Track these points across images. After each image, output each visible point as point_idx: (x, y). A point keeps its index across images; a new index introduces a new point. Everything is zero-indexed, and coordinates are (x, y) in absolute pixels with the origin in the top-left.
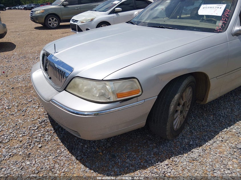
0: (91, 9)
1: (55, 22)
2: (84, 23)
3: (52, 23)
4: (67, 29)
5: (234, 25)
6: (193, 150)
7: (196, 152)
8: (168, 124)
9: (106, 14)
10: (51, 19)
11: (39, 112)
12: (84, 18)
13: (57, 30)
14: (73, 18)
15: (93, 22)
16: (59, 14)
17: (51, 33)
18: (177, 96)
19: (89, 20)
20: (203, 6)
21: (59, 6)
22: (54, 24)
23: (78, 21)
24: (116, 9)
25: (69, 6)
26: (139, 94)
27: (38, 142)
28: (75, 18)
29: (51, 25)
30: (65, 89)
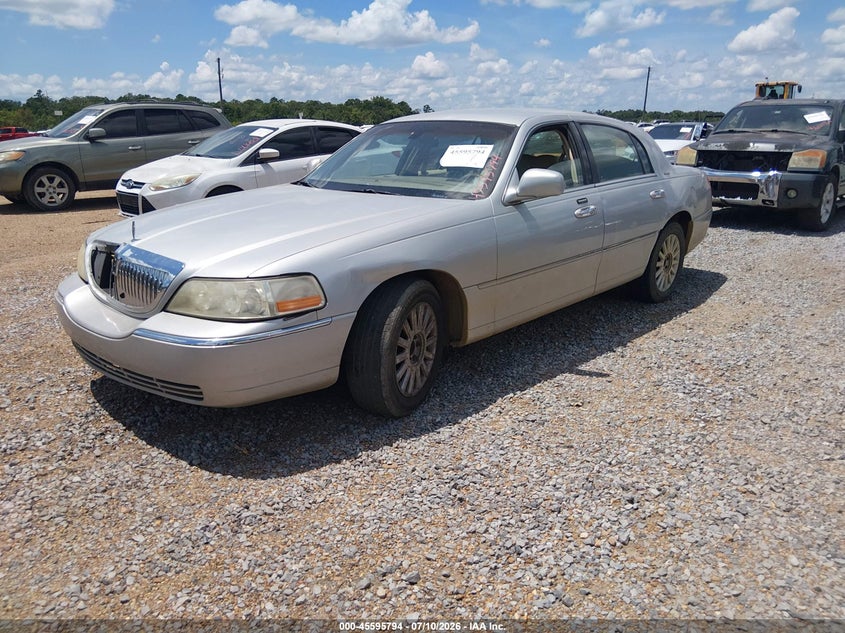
0: (183, 149)
1: (58, 190)
2: (163, 189)
3: (47, 193)
4: (100, 211)
5: (507, 184)
6: (442, 429)
7: (445, 432)
8: (382, 370)
9: (234, 166)
10: (44, 179)
11: (72, 400)
12: (162, 176)
13: (65, 215)
14: (125, 177)
15: (192, 188)
16: (74, 166)
17: (46, 224)
18: (395, 313)
19: (179, 181)
20: (451, 148)
21: (72, 139)
22: (55, 195)
23: (143, 184)
24: (262, 151)
25: (105, 141)
26: (320, 305)
27: (88, 448)
28: (132, 174)
29: (45, 200)
30: (164, 309)
